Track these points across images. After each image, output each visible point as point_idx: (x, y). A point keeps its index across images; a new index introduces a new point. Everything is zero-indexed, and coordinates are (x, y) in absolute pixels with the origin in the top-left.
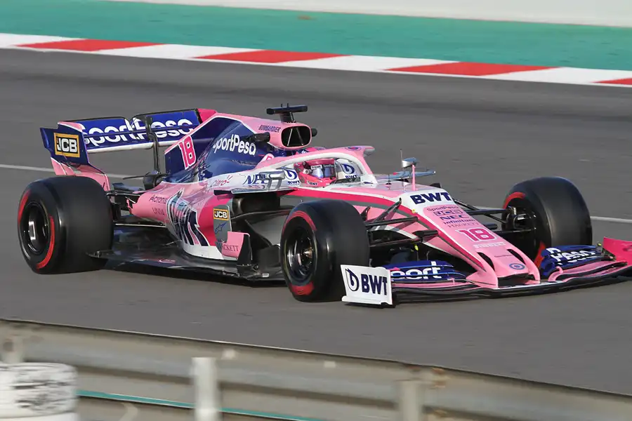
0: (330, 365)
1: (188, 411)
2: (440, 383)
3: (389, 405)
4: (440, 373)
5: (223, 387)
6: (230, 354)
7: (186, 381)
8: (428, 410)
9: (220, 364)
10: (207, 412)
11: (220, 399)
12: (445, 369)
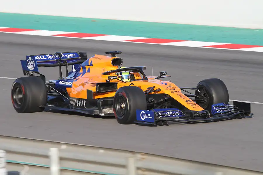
0: (101, 151)
1: (48, 168)
2: (143, 159)
3: (124, 166)
4: (143, 155)
5: (61, 159)
6: (64, 147)
7: (47, 157)
8: (138, 168)
9: (60, 151)
10: (55, 168)
11: (60, 164)
12: (145, 153)
